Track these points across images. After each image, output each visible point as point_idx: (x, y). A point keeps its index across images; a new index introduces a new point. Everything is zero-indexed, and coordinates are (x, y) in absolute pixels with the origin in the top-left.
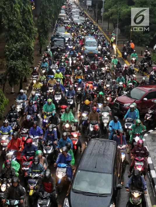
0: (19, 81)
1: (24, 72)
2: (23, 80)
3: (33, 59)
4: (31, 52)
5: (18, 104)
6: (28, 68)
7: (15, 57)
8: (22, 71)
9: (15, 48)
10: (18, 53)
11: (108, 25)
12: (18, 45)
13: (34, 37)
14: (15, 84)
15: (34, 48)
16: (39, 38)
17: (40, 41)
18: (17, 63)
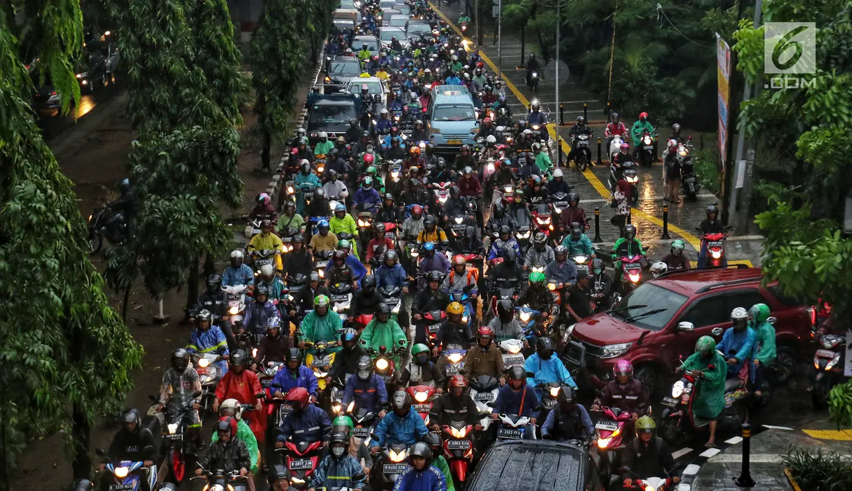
0: (184, 275)
1: (202, 239)
2: (201, 269)
3: (239, 189)
4: (229, 161)
5: (232, 299)
6: (220, 223)
7: (169, 184)
8: (193, 235)
9: (166, 151)
10: (180, 167)
11: (521, 51)
12: (180, 138)
13: (241, 106)
14: (169, 285)
15: (239, 147)
16: (260, 109)
17: (262, 120)
18: (176, 204)
